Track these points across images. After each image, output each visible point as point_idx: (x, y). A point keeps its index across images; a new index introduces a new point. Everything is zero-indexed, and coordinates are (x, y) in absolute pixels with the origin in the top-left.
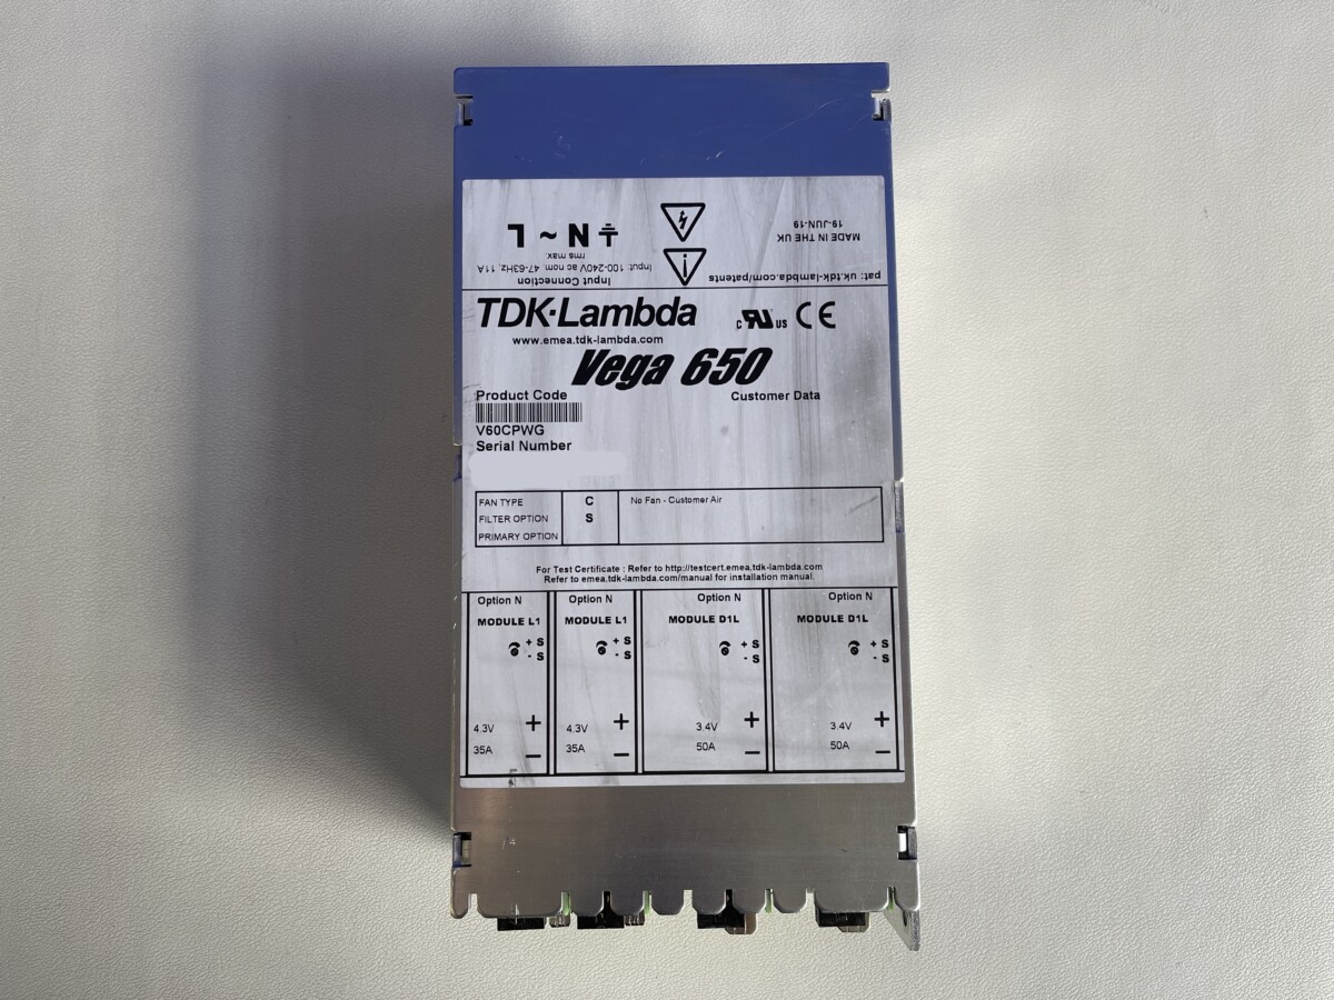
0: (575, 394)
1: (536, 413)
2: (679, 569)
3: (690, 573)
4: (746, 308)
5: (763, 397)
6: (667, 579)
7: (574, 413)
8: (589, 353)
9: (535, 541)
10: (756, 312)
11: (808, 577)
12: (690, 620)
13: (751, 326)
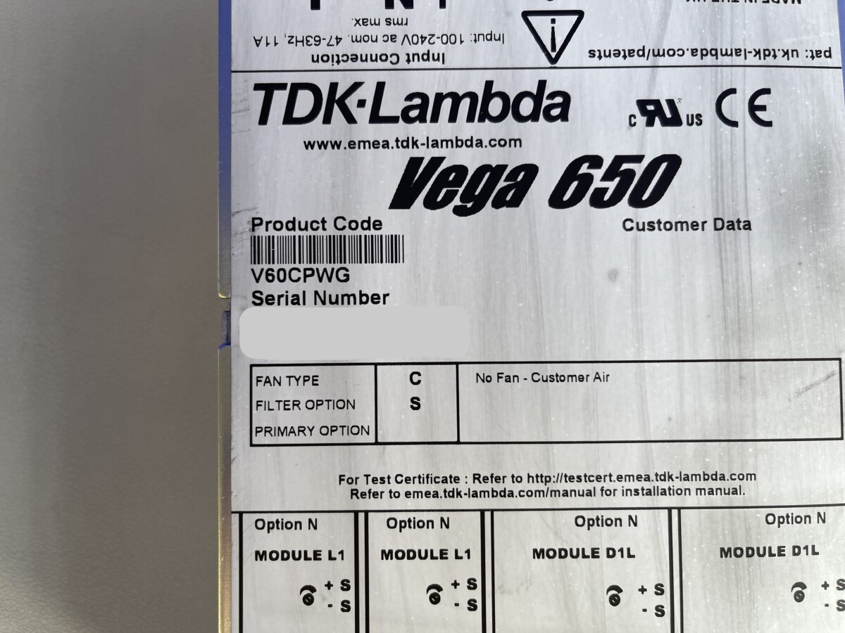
0: (395, 222)
1: (338, 249)
2: (547, 480)
3: (563, 486)
4: (644, 96)
5: (669, 226)
6: (530, 494)
7: (393, 250)
8: (414, 163)
9: (336, 437)
10: (657, 103)
11: (735, 492)
12: (563, 554)
13: (650, 123)
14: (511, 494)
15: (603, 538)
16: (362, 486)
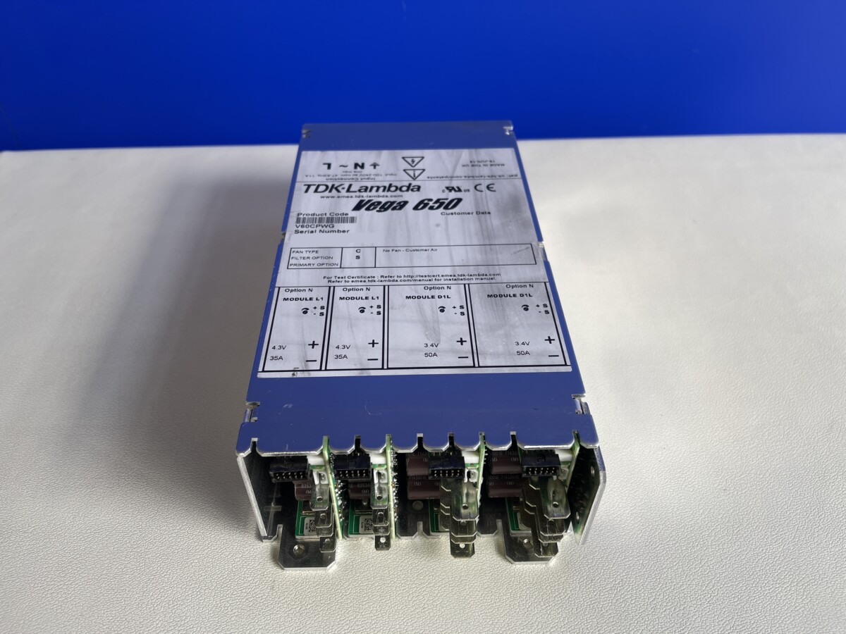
0: (353, 214)
1: (330, 220)
2: (412, 277)
3: (418, 278)
4: (447, 186)
5: (459, 214)
6: (404, 281)
7: (353, 220)
8: (361, 201)
10: (453, 187)
11: (492, 279)
12: (419, 297)
13: (450, 192)
14: (397, 281)
15: (436, 293)
16: (333, 279)
